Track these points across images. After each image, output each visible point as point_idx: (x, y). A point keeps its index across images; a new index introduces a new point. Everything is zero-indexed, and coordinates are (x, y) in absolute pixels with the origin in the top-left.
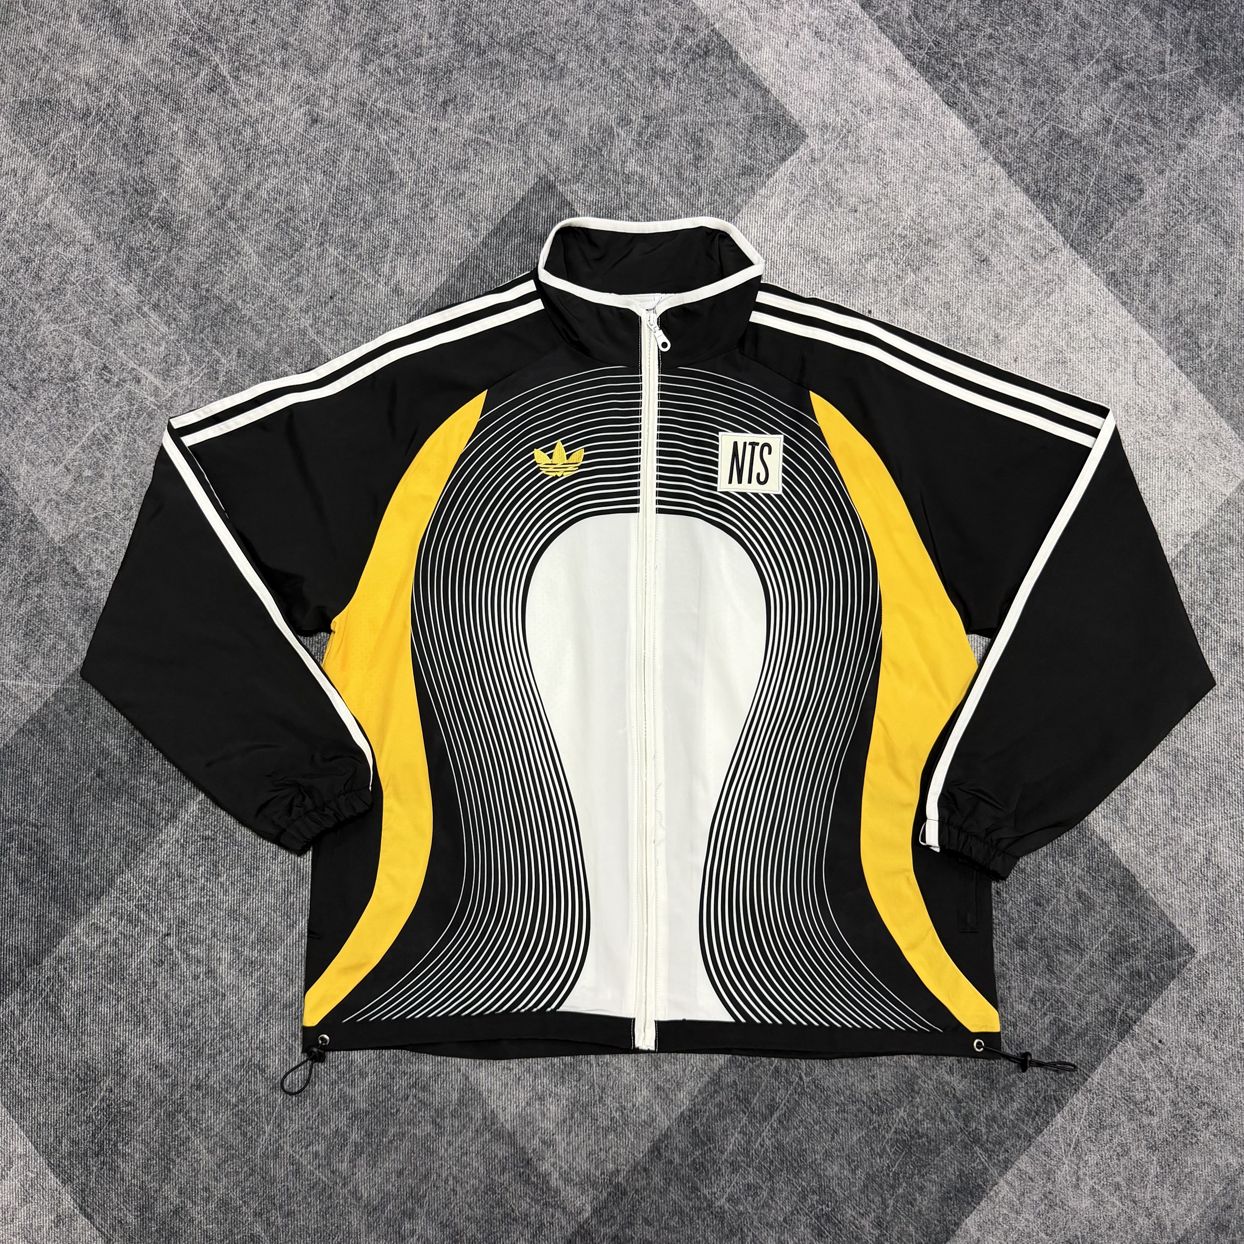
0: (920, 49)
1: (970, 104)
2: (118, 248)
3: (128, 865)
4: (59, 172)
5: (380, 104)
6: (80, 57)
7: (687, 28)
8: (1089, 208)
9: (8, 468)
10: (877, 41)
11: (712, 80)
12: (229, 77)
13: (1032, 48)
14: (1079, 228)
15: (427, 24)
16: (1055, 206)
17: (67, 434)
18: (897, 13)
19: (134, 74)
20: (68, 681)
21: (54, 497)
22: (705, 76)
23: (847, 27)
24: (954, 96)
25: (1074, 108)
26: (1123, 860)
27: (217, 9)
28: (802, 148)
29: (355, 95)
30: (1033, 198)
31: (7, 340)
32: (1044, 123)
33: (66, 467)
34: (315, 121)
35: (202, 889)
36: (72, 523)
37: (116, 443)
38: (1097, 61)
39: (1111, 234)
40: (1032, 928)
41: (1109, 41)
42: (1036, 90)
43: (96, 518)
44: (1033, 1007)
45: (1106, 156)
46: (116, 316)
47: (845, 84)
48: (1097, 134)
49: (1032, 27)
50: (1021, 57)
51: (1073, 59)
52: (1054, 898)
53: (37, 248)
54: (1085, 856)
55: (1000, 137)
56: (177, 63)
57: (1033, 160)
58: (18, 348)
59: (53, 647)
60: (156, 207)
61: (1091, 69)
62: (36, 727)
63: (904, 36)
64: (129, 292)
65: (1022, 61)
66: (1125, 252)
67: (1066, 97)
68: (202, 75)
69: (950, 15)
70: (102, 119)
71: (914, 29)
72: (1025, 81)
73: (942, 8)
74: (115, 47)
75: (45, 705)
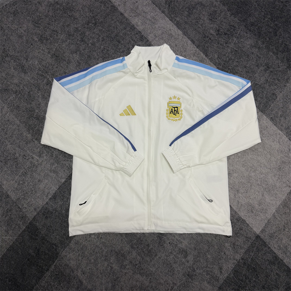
0: (220, 65)
2: (26, 125)
3: (37, 283)
4: (10, 107)
6: (14, 78)
8: (264, 102)
13: (247, 64)
14: (263, 107)
16: (256, 102)
17: (15, 173)
18: (214, 57)
19: (28, 82)
20: (19, 236)
21: (13, 189)
25: (259, 78)
26: (287, 264)
27: (48, 64)
33: (16, 181)
35: (57, 288)
36: (18, 196)
37: (28, 174)
38: (263, 66)
39: (270, 108)
40: (266, 283)
41: (266, 61)
42: (249, 74)
43: (24, 194)
45: (267, 89)
46: (26, 142)
48: (265, 84)
49: (247, 59)
50: (245, 66)
51: (257, 66)
52: (270, 275)
53: (6, 126)
54: (277, 264)
56: (39, 78)
59: (15, 228)
60: (35, 114)
61: (262, 68)
62: (11, 249)
63: (216, 62)
64: (29, 136)
65: (245, 67)
66: (274, 112)
67: (256, 75)
68: (45, 81)
69: (227, 57)
70: (20, 93)
71: (218, 61)
72: (246, 72)
73: (225, 55)
74: (23, 75)
75: (13, 243)
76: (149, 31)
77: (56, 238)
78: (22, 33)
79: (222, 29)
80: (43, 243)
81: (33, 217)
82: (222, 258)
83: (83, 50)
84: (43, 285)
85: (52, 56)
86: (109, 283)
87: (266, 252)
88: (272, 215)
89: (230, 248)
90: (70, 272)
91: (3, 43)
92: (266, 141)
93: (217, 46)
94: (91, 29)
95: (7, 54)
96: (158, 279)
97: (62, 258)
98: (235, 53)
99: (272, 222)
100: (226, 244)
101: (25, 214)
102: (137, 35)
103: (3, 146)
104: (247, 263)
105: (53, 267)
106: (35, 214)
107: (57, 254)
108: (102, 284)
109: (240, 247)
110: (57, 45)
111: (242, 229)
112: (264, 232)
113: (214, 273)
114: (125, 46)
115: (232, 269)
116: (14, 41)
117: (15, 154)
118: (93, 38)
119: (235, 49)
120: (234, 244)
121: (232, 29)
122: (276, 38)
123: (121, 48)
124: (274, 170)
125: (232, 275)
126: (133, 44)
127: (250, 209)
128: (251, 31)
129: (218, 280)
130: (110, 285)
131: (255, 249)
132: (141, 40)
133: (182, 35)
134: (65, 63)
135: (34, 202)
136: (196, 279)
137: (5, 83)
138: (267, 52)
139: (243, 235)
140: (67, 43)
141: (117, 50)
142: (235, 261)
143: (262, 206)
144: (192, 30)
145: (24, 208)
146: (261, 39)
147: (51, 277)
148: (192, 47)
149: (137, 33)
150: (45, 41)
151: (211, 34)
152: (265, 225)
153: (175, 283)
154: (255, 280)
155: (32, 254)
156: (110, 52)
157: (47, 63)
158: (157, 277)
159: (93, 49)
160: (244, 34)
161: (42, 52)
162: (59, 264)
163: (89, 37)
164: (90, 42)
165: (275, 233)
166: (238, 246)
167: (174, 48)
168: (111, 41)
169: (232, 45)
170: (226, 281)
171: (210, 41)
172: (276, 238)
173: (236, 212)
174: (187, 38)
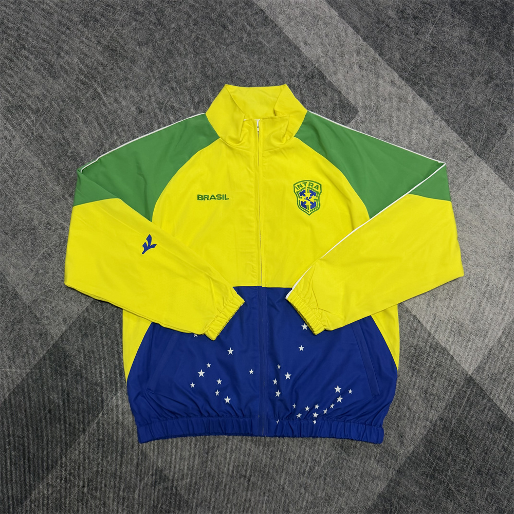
0: (406, 72)
1: (429, 95)
2: (53, 170)
3: (64, 454)
4: (26, 137)
5: (170, 103)
6: (35, 87)
7: (303, 66)
8: (484, 138)
9: (4, 270)
10: (387, 69)
11: (315, 89)
12: (101, 93)
13: (453, 71)
14: (480, 147)
15: (189, 68)
16: (469, 138)
17: (31, 254)
18: (394, 57)
19: (59, 93)
20: (34, 368)
21: (26, 283)
22: (312, 87)
23: (373, 64)
24: (422, 92)
25: (474, 96)
27: (95, 64)
28: (356, 117)
29: (158, 100)
30: (459, 135)
31: (3, 212)
32: (462, 102)
33: (31, 269)
34: (141, 111)
35: (99, 464)
36: (34, 295)
37: (54, 257)
38: (482, 75)
39: (494, 149)
40: (484, 465)
41: (486, 67)
42: (457, 88)
43: (45, 292)
44: (487, 502)
45: (489, 116)
46: (53, 200)
47: (374, 88)
48: (485, 106)
49: (453, 61)
50: (449, 74)
51: (472, 75)
52: (492, 450)
53: (16, 171)
54: (505, 429)
55: (443, 109)
56: (78, 88)
57: (458, 118)
58: (8, 216)
59: (27, 352)
60: (70, 151)
61: (480, 79)
62: (19, 390)
63: (398, 67)
64: (58, 189)
65: (450, 76)
66: (501, 157)
67: (470, 91)
68: (89, 93)
69: (417, 57)
70: (44, 113)
71: (402, 64)
72: (452, 84)
73: (414, 54)
74: (50, 82)
75: (23, 380)
76: (278, 10)
77: (100, 372)
78: (51, 8)
79: (408, 10)
80: (78, 382)
81: (60, 334)
82: (404, 416)
83: (160, 40)
84: (74, 457)
85: (104, 49)
86: (195, 458)
87: (484, 409)
88: (496, 340)
89: (418, 398)
90: (125, 435)
91: (17, 25)
92: (486, 208)
93: (399, 38)
94: (174, 4)
95: (23, 45)
96: (285, 451)
97: (112, 410)
98: (431, 52)
99: (497, 352)
100: (412, 392)
101: (46, 329)
102: (258, 17)
103: (11, 206)
104: (450, 428)
105: (94, 426)
106: (65, 328)
107: (102, 402)
108: (182, 458)
109: (437, 398)
110: (113, 30)
111: (441, 365)
112: (481, 371)
113: (390, 444)
114: (235, 35)
115: (421, 437)
116: (37, 22)
117: (32, 220)
118: (179, 19)
119: (432, 44)
120: (426, 392)
121: (427, 8)
122: (506, 27)
123: (227, 38)
124: (500, 260)
125: (422, 448)
126: (249, 30)
127: (457, 328)
128: (461, 14)
129: (395, 457)
130: (198, 460)
131: (464, 401)
132: (265, 25)
133: (337, 18)
134: (126, 61)
135: (63, 307)
136: (355, 455)
137: (18, 94)
138: (489, 50)
139: (442, 376)
140: (131, 28)
141: (220, 40)
142: (428, 423)
143: (479, 323)
144: (356, 10)
145: (44, 317)
146: (479, 28)
147: (89, 444)
148: (355, 39)
149: (257, 13)
150: (92, 22)
151: (390, 18)
152: (483, 358)
153: (317, 459)
154: (463, 459)
155: (57, 401)
156: (207, 44)
157: (95, 60)
158: (284, 449)
159: (177, 39)
160: (449, 18)
161: (86, 41)
162: (105, 421)
163: (172, 17)
164: (173, 26)
165: (501, 373)
166: (434, 395)
167: (323, 39)
168: (210, 25)
169: (426, 38)
170: (410, 460)
171: (388, 29)
172: (503, 383)
173: (430, 334)
174: (347, 22)
